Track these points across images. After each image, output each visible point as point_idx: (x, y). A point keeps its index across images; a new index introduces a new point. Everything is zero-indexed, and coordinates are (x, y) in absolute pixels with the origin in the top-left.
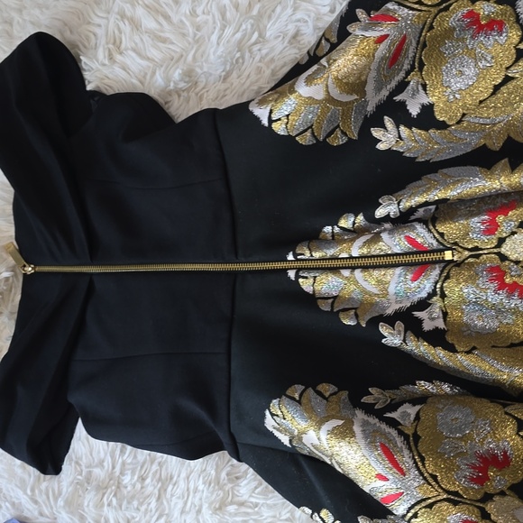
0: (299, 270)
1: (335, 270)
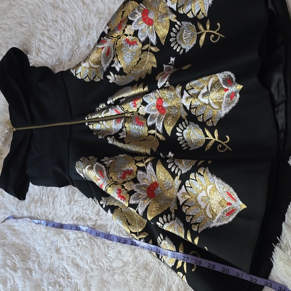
0: (88, 122)
1: (98, 122)
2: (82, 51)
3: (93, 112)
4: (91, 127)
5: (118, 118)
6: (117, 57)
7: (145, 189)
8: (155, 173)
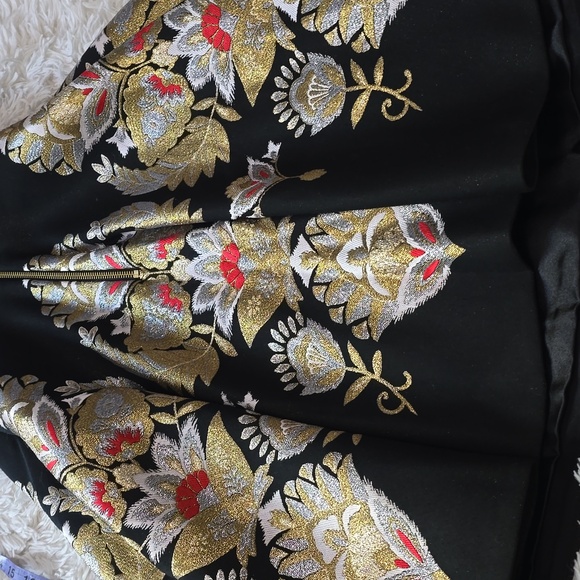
0: (31, 279)
1: (57, 282)
2: (31, 89)
3: (47, 253)
4: (36, 292)
5: (113, 278)
6: (125, 119)
7: (173, 490)
8: (204, 447)
